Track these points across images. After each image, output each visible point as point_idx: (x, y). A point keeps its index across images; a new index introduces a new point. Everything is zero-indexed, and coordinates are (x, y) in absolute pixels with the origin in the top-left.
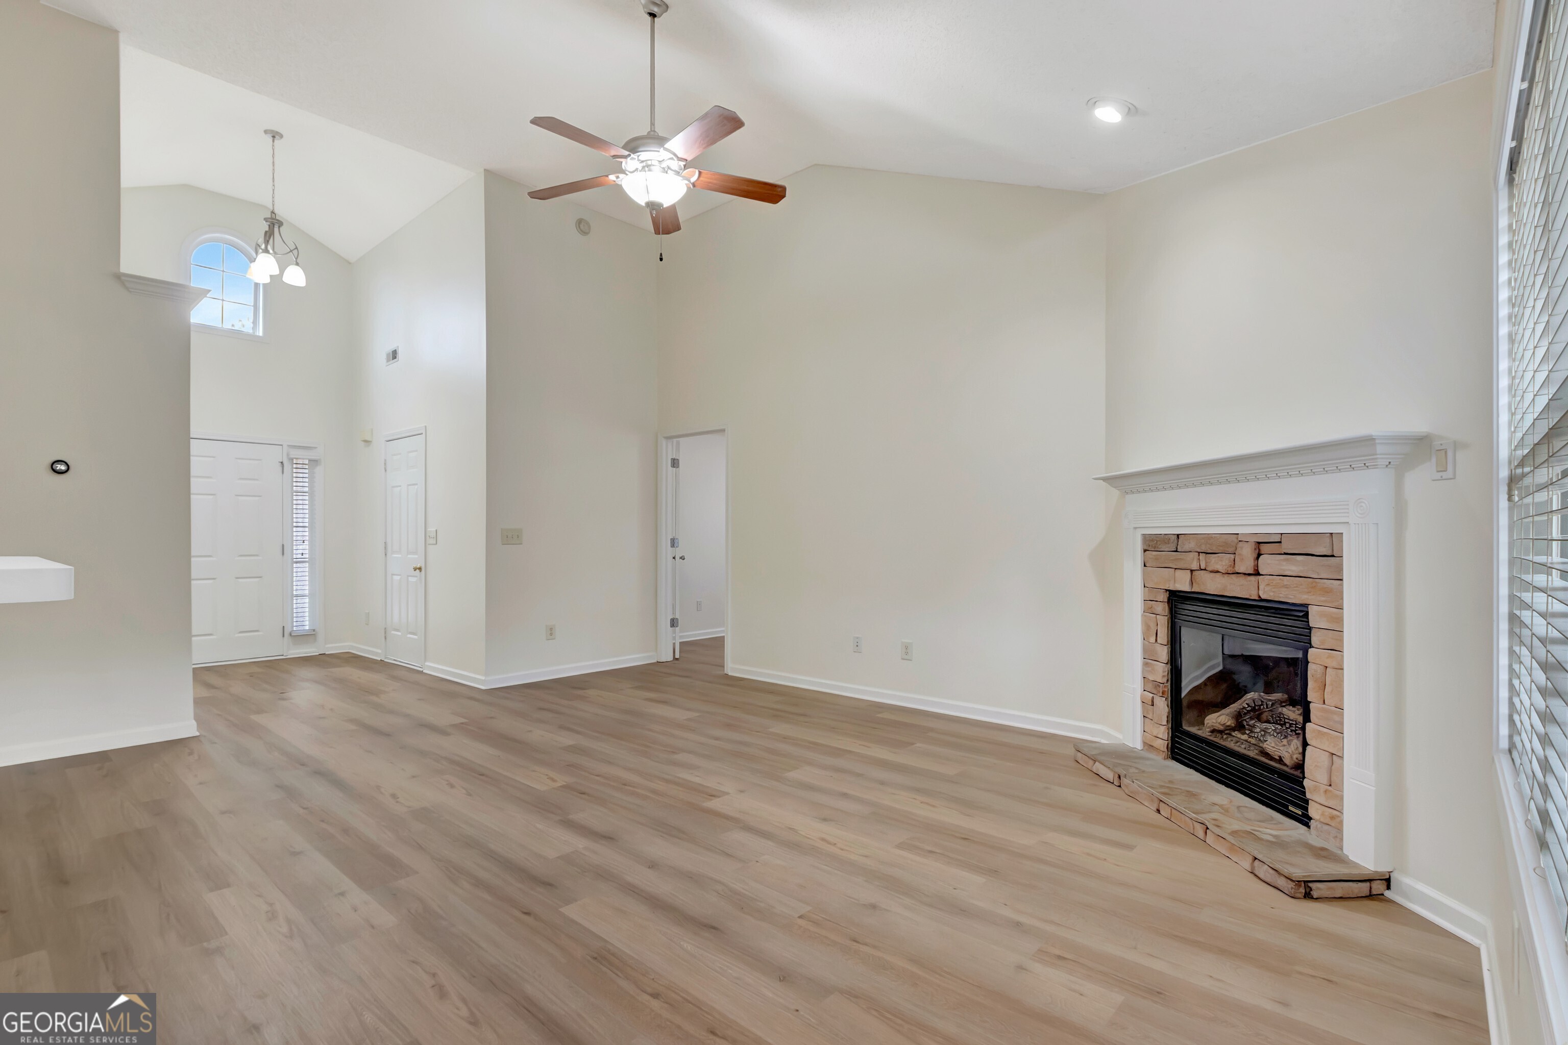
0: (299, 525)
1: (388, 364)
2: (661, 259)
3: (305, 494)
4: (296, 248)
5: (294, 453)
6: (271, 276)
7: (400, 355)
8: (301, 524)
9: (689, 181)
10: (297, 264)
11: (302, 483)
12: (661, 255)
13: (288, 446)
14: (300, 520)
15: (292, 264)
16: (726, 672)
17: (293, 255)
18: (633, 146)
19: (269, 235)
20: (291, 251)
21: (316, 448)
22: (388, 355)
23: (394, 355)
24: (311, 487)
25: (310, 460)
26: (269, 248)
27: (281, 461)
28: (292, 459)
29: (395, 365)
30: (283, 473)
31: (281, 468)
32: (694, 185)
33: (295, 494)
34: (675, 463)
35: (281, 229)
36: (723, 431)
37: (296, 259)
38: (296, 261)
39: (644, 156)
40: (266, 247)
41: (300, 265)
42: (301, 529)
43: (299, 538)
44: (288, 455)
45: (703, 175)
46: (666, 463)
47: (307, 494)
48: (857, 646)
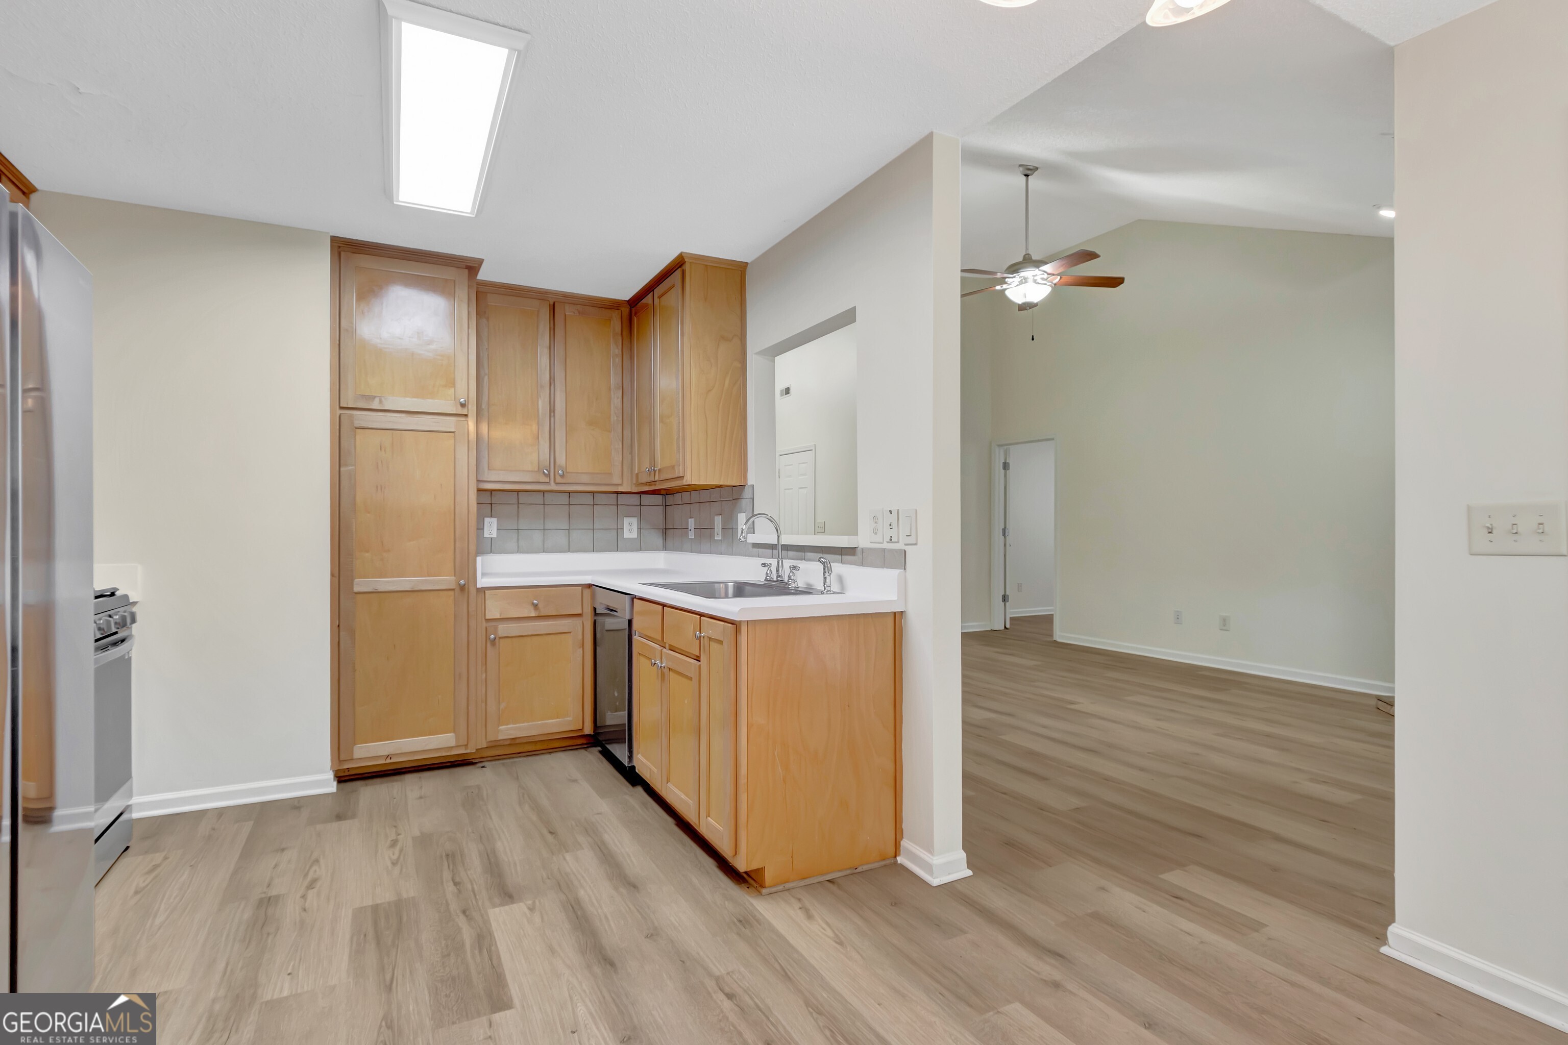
1: (782, 397)
2: (1033, 339)
7: (792, 391)
9: (1052, 283)
12: (1033, 336)
16: (1054, 639)
18: (1014, 269)
22: (782, 391)
23: (787, 391)
29: (787, 398)
32: (1055, 284)
34: (1006, 466)
36: (1053, 439)
39: (1022, 274)
45: (1063, 278)
46: (999, 467)
48: (1178, 618)
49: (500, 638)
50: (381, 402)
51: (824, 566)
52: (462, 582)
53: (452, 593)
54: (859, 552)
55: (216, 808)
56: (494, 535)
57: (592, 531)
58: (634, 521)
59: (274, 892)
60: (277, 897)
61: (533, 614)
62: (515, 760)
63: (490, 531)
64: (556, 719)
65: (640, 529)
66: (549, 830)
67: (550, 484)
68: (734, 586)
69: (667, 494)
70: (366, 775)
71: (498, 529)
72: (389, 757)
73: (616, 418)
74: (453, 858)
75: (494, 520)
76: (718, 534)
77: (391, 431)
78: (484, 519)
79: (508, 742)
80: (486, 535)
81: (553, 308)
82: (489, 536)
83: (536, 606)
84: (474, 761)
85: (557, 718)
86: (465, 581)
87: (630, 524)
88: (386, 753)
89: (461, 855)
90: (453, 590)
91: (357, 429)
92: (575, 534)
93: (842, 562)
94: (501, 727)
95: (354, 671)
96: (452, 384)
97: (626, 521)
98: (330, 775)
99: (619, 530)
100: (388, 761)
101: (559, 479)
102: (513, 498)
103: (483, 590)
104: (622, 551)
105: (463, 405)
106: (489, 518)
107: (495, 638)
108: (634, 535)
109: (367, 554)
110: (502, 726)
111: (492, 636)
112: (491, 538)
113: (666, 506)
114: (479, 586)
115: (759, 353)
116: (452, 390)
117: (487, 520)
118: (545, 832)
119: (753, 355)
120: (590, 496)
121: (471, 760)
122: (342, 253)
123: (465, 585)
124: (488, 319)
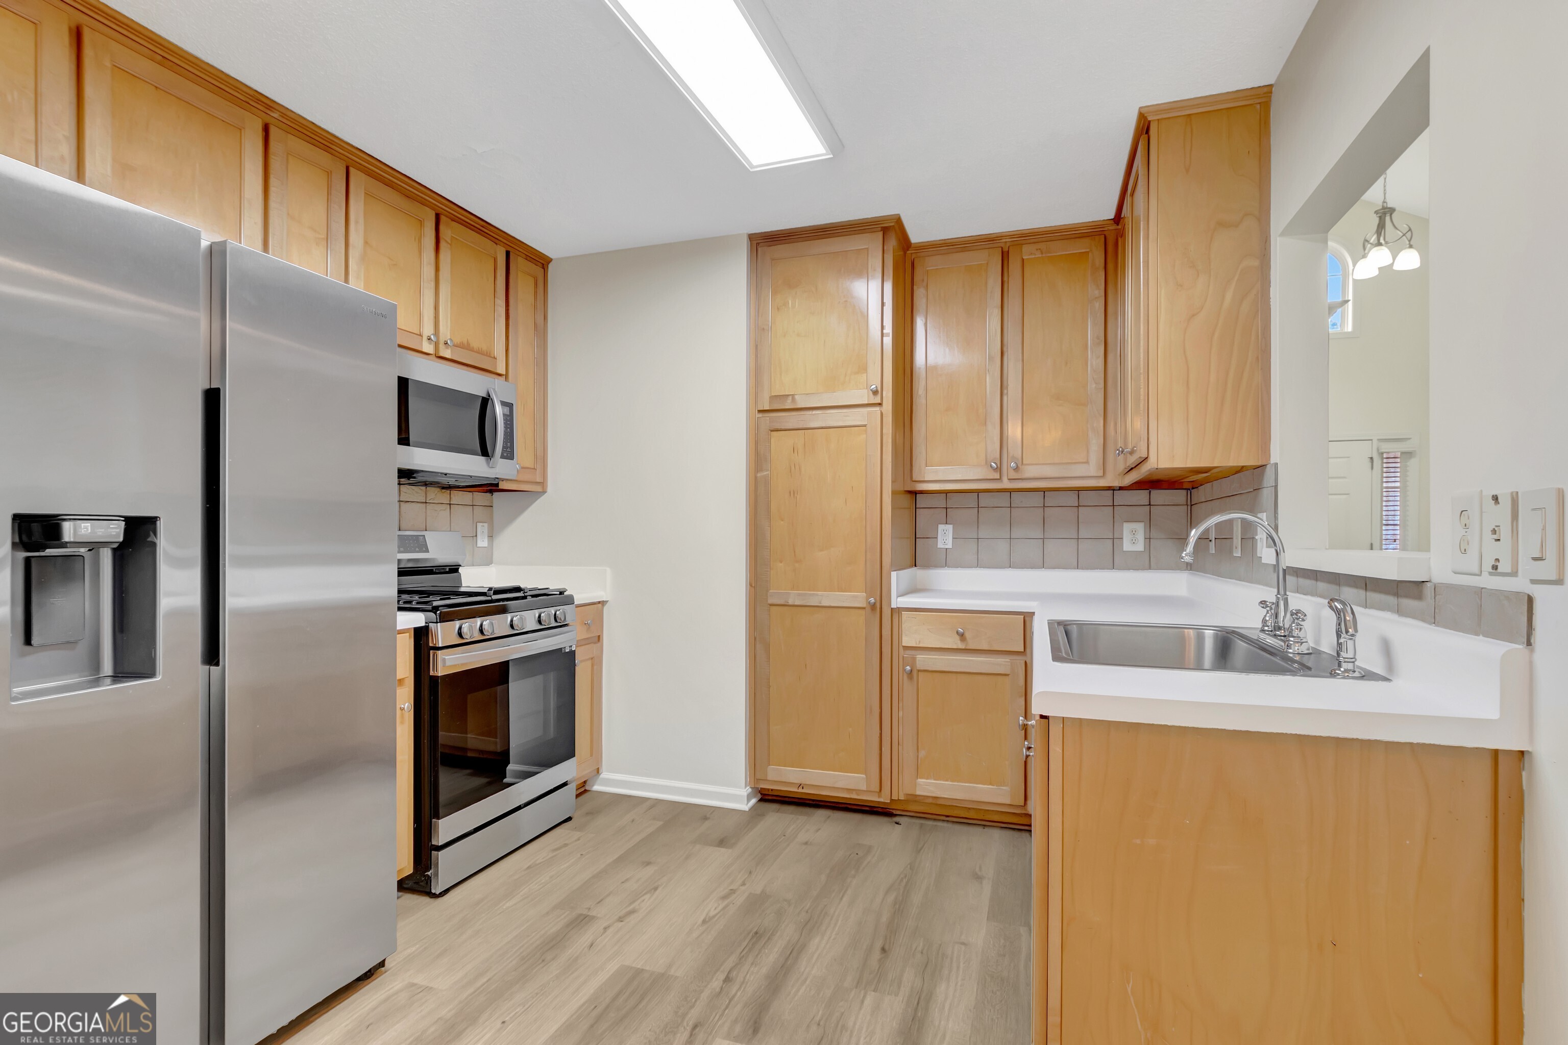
0: (1389, 523)
3: (1396, 490)
4: (1410, 230)
5: (1385, 447)
6: (1380, 269)
8: (1391, 522)
10: (1411, 246)
11: (1394, 478)
13: (1378, 440)
14: (1390, 518)
15: (1405, 248)
17: (1409, 239)
19: (1381, 227)
20: (1404, 235)
21: (1410, 439)
24: (1404, 481)
25: (1402, 453)
26: (1382, 241)
27: (1370, 457)
28: (1382, 453)
30: (1372, 468)
31: (1370, 464)
33: (1384, 490)
35: (1393, 215)
37: (1410, 241)
38: (1409, 244)
40: (1379, 240)
41: (1414, 246)
42: (1390, 527)
43: (1389, 537)
44: (1378, 450)
47: (1399, 490)
49: (919, 671)
50: (794, 400)
51: (1339, 618)
52: (872, 600)
53: (862, 612)
54: (1428, 590)
55: (656, 799)
56: (950, 546)
57: (1074, 542)
58: (1140, 528)
59: (591, 913)
60: (593, 918)
61: (961, 645)
62: (940, 824)
63: (945, 541)
64: (988, 785)
65: (1148, 539)
66: (884, 945)
67: (1002, 481)
68: (1216, 637)
69: (1193, 488)
70: (787, 799)
71: (953, 538)
72: (801, 786)
73: (1094, 386)
74: (758, 938)
75: (950, 528)
76: (1236, 548)
77: (803, 431)
78: (938, 526)
79: (930, 801)
80: (940, 545)
81: (1005, 256)
82: (943, 547)
83: (962, 636)
84: (895, 812)
85: (991, 784)
86: (875, 599)
87: (1134, 532)
88: (799, 782)
89: (769, 939)
90: (864, 608)
91: (772, 432)
92: (1051, 546)
93: (1399, 611)
94: (920, 780)
95: (769, 687)
96: (863, 369)
97: (1127, 528)
98: (745, 791)
99: (1116, 540)
100: (800, 790)
101: (1013, 475)
102: (971, 500)
103: (898, 611)
104: (1120, 569)
105: (875, 393)
106: (943, 525)
107: (911, 671)
108: (1140, 547)
109: (781, 564)
110: (920, 778)
111: (908, 668)
112: (946, 549)
113: (1191, 505)
114: (894, 606)
115: (1283, 234)
116: (865, 375)
117: (941, 527)
118: (878, 945)
119: (1278, 238)
120: (1074, 495)
121: (891, 810)
122: (759, 249)
123: (875, 603)
124: (927, 288)
